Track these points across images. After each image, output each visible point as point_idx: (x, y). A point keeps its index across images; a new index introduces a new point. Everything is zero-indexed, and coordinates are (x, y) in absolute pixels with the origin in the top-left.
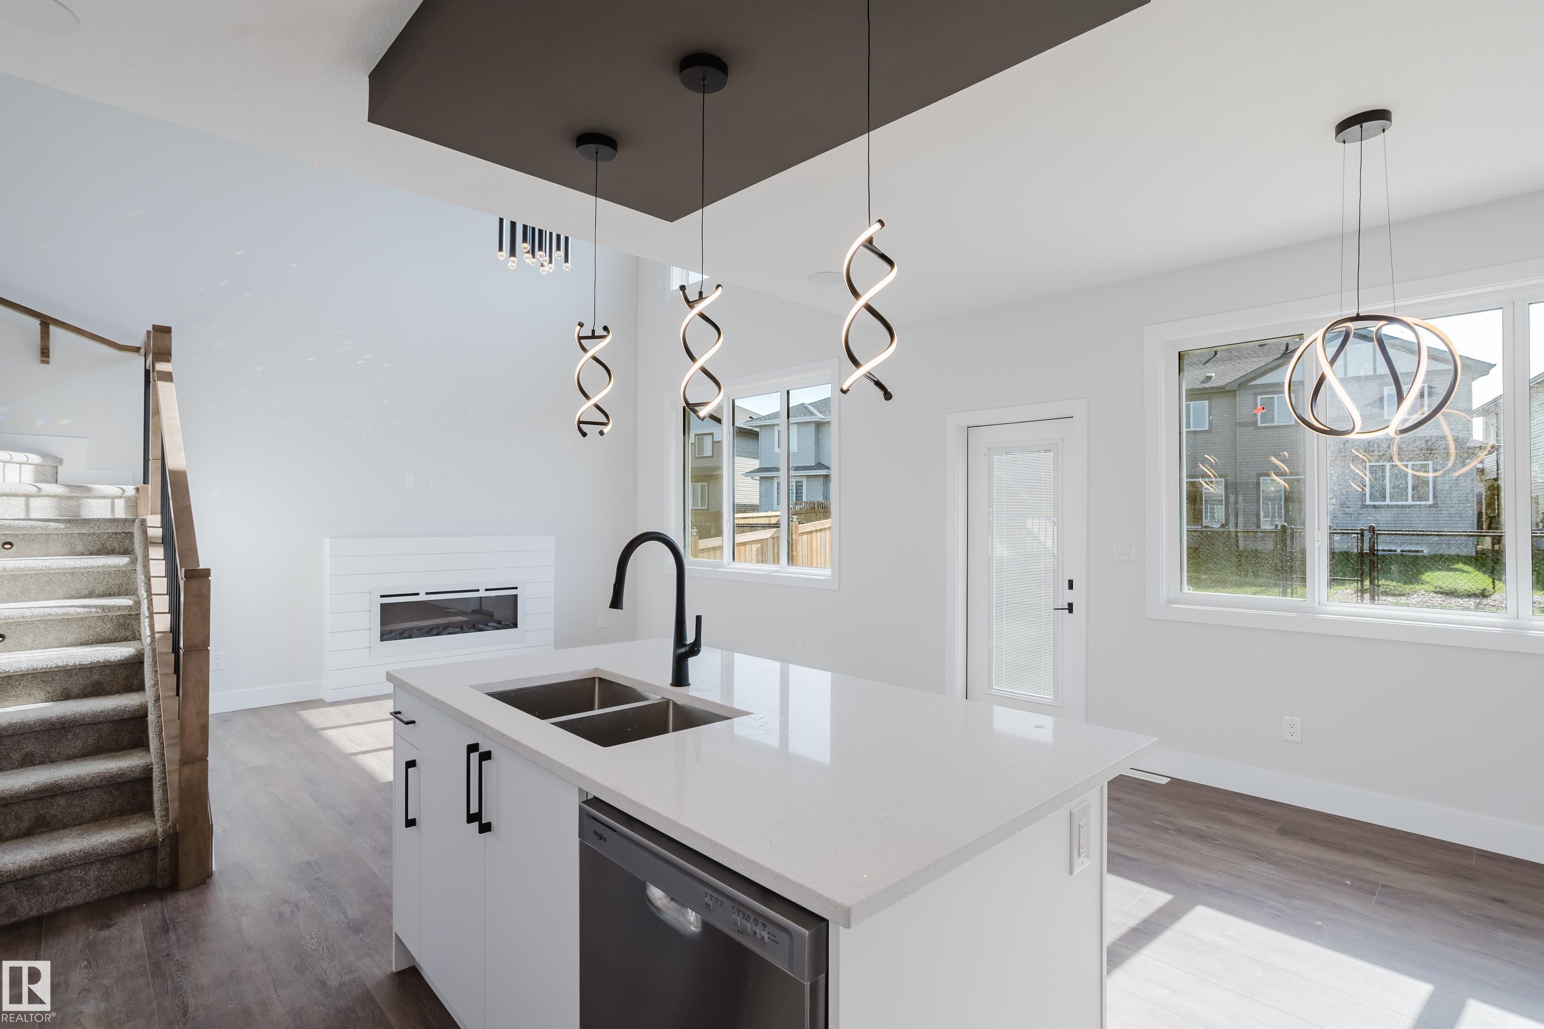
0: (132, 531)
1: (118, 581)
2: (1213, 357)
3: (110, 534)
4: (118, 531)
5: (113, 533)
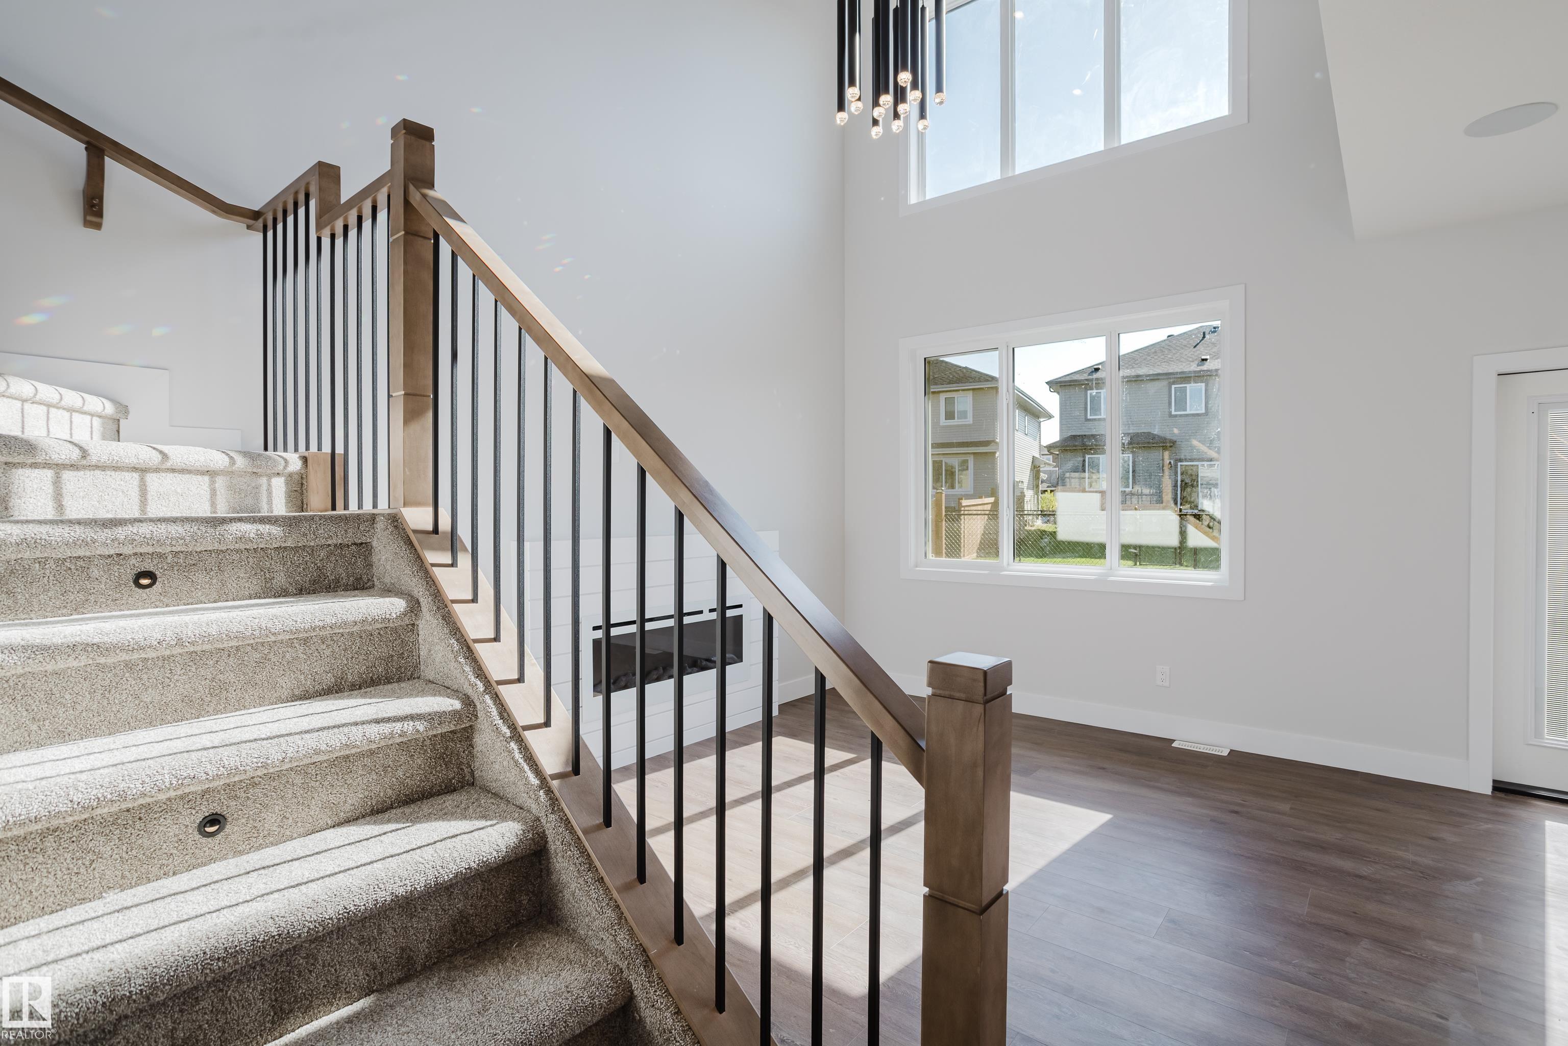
0: (369, 540)
1: (384, 651)
2: (1202, 340)
3: (332, 548)
4: (346, 541)
5: (336, 545)
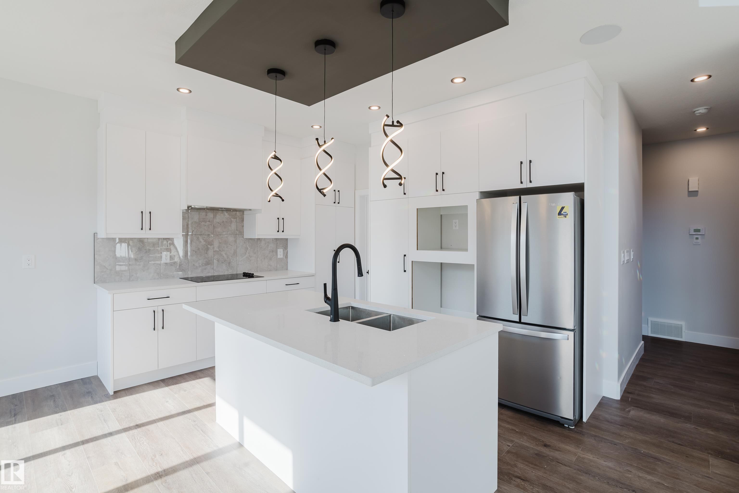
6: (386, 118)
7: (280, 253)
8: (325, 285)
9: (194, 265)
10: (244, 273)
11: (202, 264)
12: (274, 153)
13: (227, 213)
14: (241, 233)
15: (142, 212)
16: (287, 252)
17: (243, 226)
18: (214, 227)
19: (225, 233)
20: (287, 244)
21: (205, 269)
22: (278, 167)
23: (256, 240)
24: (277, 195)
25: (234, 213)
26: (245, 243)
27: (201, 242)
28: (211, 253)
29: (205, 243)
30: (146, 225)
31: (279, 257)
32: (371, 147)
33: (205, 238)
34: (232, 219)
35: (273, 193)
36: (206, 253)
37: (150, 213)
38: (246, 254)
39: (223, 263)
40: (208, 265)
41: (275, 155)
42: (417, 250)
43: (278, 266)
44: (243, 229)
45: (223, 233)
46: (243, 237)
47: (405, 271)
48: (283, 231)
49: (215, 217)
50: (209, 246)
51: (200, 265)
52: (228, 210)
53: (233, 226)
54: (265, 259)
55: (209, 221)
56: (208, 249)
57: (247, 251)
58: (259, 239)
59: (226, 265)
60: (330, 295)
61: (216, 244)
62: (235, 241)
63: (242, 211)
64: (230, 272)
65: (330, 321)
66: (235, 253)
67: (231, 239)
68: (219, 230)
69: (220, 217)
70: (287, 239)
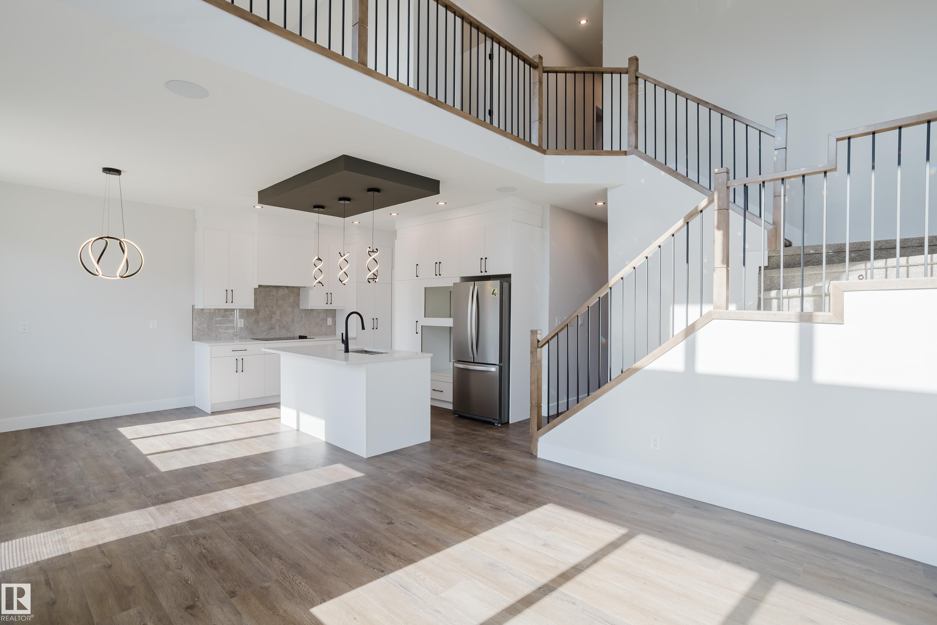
6: (369, 248)
7: (330, 321)
8: (342, 334)
9: (261, 329)
10: (299, 336)
11: (267, 329)
12: (317, 257)
13: (287, 289)
14: (298, 305)
15: (227, 290)
16: (336, 320)
17: (299, 300)
18: (277, 300)
19: (285, 305)
20: (335, 314)
21: (269, 333)
22: (320, 265)
23: (310, 310)
24: (320, 282)
25: (292, 289)
26: (300, 312)
27: (266, 312)
28: (274, 320)
29: (269, 313)
30: (230, 300)
31: (328, 324)
32: (396, 239)
33: (269, 308)
34: (290, 294)
35: (317, 281)
36: (270, 321)
37: (232, 290)
38: (301, 321)
39: (283, 328)
40: (272, 329)
41: (318, 258)
42: (425, 317)
43: (328, 332)
44: (299, 302)
45: (284, 305)
46: (299, 308)
47: (417, 333)
48: (331, 304)
49: (277, 292)
50: (273, 315)
51: (266, 329)
52: (287, 287)
53: (292, 299)
54: (316, 325)
55: (273, 296)
56: (271, 317)
57: (302, 319)
58: (312, 310)
59: (286, 330)
60: (344, 338)
61: (278, 313)
62: (293, 311)
63: (299, 288)
64: (289, 335)
65: (344, 352)
66: (293, 321)
67: (289, 309)
68: (280, 302)
69: (281, 292)
70: (335, 310)
